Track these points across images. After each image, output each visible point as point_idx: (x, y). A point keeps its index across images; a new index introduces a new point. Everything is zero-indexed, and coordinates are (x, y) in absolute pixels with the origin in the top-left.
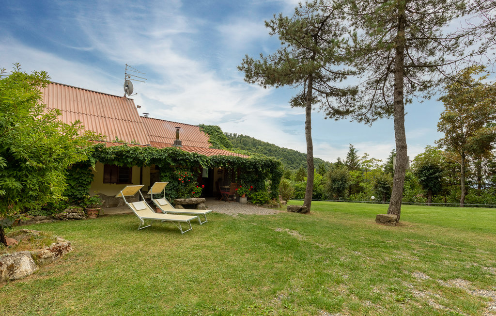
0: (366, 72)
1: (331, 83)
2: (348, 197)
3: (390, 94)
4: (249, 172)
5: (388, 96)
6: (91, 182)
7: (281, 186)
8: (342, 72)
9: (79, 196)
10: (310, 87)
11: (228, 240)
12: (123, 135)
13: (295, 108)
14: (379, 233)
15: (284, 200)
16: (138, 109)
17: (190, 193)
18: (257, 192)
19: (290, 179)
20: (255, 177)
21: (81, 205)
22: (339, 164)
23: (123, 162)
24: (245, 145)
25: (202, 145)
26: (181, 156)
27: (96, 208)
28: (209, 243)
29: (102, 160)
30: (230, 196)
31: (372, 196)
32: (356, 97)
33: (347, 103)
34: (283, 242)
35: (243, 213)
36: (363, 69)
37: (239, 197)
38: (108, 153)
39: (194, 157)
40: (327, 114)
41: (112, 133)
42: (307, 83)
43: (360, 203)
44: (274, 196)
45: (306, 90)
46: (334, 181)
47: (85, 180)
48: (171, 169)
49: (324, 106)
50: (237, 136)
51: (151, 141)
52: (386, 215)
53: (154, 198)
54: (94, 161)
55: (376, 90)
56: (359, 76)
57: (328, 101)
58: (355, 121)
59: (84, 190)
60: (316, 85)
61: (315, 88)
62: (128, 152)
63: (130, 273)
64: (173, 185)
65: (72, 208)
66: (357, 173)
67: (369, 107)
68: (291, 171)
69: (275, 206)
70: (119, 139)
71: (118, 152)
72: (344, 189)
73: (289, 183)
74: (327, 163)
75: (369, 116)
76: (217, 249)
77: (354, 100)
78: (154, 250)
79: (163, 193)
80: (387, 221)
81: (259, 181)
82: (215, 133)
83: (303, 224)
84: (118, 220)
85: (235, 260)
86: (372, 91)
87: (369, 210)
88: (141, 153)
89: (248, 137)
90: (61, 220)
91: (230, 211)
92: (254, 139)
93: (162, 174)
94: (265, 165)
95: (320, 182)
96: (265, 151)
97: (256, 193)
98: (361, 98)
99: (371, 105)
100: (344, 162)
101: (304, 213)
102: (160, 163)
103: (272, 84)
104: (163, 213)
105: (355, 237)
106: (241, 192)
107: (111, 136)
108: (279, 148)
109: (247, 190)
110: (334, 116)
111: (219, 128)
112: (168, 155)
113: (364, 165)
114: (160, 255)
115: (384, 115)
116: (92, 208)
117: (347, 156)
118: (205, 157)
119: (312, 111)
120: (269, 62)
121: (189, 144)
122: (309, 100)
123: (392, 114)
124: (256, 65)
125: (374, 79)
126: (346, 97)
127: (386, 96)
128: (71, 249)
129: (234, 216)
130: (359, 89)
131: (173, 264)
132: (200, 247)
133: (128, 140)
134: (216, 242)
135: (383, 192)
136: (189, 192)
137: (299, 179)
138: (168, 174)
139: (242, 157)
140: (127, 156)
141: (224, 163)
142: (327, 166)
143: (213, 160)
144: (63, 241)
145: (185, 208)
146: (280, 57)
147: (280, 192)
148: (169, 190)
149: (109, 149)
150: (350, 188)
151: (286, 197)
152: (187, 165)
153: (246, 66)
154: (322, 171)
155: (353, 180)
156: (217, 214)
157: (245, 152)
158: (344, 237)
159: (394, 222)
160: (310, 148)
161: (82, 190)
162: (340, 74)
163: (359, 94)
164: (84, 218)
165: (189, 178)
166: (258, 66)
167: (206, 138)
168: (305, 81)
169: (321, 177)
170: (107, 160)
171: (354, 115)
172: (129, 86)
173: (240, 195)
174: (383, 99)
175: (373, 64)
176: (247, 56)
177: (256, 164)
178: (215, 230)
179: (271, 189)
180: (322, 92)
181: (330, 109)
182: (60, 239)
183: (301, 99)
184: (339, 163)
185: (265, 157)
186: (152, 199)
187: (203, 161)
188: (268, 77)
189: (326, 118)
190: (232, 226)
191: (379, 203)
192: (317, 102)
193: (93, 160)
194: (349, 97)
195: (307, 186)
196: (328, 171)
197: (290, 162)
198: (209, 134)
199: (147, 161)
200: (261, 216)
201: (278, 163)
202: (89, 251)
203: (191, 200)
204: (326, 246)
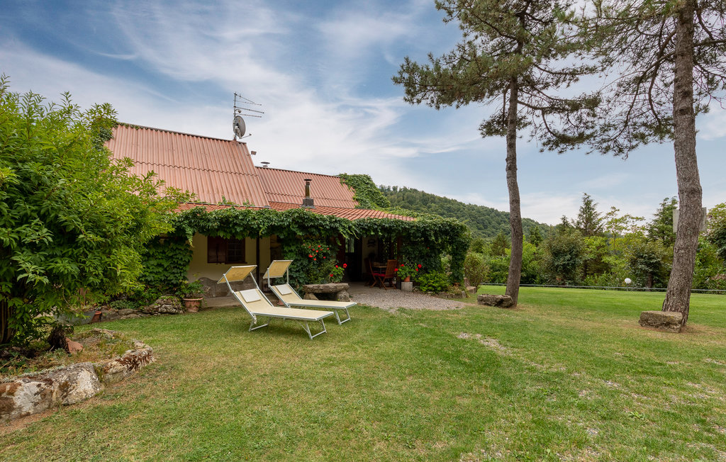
0: (615, 65)
1: (551, 92)
2: (582, 280)
3: (664, 100)
4: (414, 244)
5: (660, 104)
6: (189, 261)
7: (467, 262)
8: (571, 71)
9: (174, 282)
10: (514, 101)
11: (380, 351)
12: (232, 194)
13: (488, 138)
14: (648, 345)
15: (473, 286)
16: (253, 157)
17: (327, 276)
18: (429, 273)
19: (482, 252)
20: (426, 250)
21: (177, 293)
22: (564, 227)
23: (231, 232)
24: (411, 202)
25: (344, 205)
26: (312, 220)
27: (197, 298)
28: (349, 356)
29: (203, 230)
30: (386, 280)
31: (625, 278)
32: (598, 110)
33: (580, 122)
34: (471, 357)
35: (405, 306)
36: (610, 62)
37: (400, 281)
38: (209, 221)
39: (330, 222)
40: (544, 144)
41: (218, 193)
42: (508, 95)
43: (603, 291)
44: (456, 280)
45: (507, 107)
46: (557, 254)
47: (182, 259)
48: (298, 241)
49: (538, 131)
50: (398, 190)
51: (271, 202)
52: (660, 313)
53: (272, 285)
54: (190, 233)
55: (637, 94)
56: (602, 74)
57: (545, 122)
58: (596, 152)
59: (181, 273)
60: (524, 97)
61: (523, 101)
62: (236, 217)
63: (225, 402)
64: (302, 264)
65: (165, 297)
66: (598, 241)
67: (621, 126)
68: (484, 239)
69: (458, 296)
70: (227, 200)
71: (222, 218)
72: (575, 268)
73: (482, 259)
74: (544, 226)
75: (622, 141)
76: (362, 366)
77: (594, 116)
78: (266, 364)
79: (285, 276)
80: (662, 324)
81: (431, 256)
82: (363, 186)
83: (505, 327)
84: (224, 316)
85: (390, 388)
86: (628, 98)
87: (623, 302)
88: (254, 219)
89: (415, 190)
90: (151, 314)
91: (385, 302)
92: (424, 194)
93: (286, 249)
94: (440, 231)
95: (533, 257)
96: (442, 211)
97: (427, 275)
98: (607, 112)
99: (626, 122)
100: (573, 222)
101: (507, 307)
102: (281, 232)
103: (450, 102)
104: (284, 306)
105: (603, 352)
106: (403, 273)
107: (216, 196)
108: (464, 205)
109: (412, 270)
110: (557, 146)
111: (369, 179)
112: (293, 220)
113: (611, 227)
114: (274, 374)
115: (651, 138)
116: (191, 297)
117: (579, 213)
118: (347, 222)
119: (518, 141)
120: (444, 66)
121: (325, 203)
122: (512, 122)
123: (667, 136)
124: (422, 73)
125: (632, 76)
126: (579, 113)
127: (654, 104)
128: (153, 359)
129: (392, 311)
130: (603, 96)
131: (290, 391)
132: (335, 362)
133: (239, 202)
134: (361, 355)
135: (646, 272)
136: (325, 275)
137: (496, 252)
138: (293, 248)
139: (404, 219)
140: (236, 224)
141: (375, 230)
142: (543, 231)
143: (359, 225)
144: (142, 348)
145: (320, 299)
146: (462, 57)
147: (466, 273)
148: (297, 271)
149: (211, 214)
150: (586, 265)
151: (475, 281)
152: (320, 233)
153: (406, 75)
154: (536, 240)
155: (591, 252)
156: (365, 307)
157: (408, 212)
158: (582, 353)
159: (676, 325)
160: (515, 201)
161: (177, 273)
162: (566, 74)
163: (603, 105)
164: (181, 312)
165: (324, 254)
166: (425, 74)
167: (349, 194)
168: (505, 92)
169: (534, 249)
170: (208, 230)
171: (593, 142)
172: (240, 124)
173: (403, 278)
174: (648, 110)
175: (630, 50)
176: (407, 60)
177: (425, 230)
178: (361, 334)
179: (452, 268)
180: (535, 108)
181: (549, 135)
182: (139, 344)
183: (499, 123)
184: (565, 224)
185: (439, 219)
186: (269, 286)
187: (344, 228)
188: (442, 91)
189: (542, 151)
190: (388, 328)
191: (639, 290)
192: (525, 125)
193: (189, 231)
194: (584, 111)
195: (511, 263)
196: (546, 238)
197: (481, 226)
198: (355, 187)
199: (263, 230)
200: (435, 312)
201: (462, 227)
202: (175, 363)
203: (327, 287)
204: (550, 368)
